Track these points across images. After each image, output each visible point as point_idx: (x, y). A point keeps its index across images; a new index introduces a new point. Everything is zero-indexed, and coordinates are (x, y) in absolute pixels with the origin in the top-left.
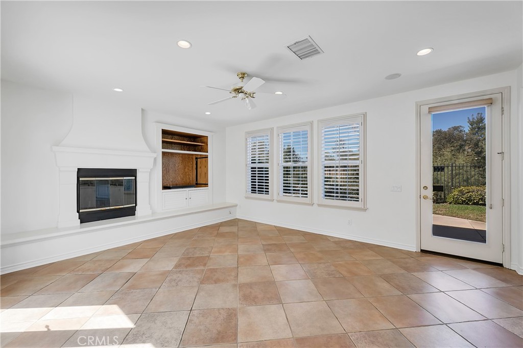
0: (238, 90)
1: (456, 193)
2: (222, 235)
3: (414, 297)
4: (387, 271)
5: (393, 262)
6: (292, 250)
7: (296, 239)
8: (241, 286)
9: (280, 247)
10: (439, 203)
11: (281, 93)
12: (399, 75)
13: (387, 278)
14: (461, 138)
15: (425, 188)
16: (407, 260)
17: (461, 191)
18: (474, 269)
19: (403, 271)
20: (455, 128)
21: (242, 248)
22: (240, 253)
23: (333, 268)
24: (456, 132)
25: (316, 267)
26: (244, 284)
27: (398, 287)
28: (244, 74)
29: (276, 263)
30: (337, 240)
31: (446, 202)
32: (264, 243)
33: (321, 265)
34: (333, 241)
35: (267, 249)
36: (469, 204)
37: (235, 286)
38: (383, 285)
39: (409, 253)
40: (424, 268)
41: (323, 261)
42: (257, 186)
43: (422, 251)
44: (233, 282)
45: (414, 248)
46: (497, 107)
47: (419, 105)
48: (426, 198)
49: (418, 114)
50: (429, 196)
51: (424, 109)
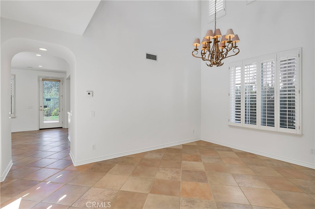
12: (32, 67)
15: (41, 106)
39: (36, 131)
43: (40, 129)
45: (37, 129)
46: (61, 83)
47: (39, 77)
48: (41, 110)
49: (39, 80)
50: (42, 109)
51: (41, 79)
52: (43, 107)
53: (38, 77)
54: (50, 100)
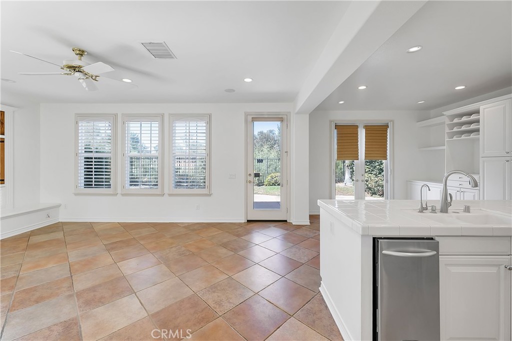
0: (74, 69)
1: (269, 178)
2: (37, 246)
3: (241, 253)
4: (225, 240)
5: (229, 233)
6: (142, 242)
7: (145, 232)
8: (79, 295)
9: (127, 243)
10: (259, 186)
11: (130, 81)
12: (234, 91)
13: (225, 245)
14: (273, 139)
15: (250, 175)
16: (239, 229)
17: (272, 177)
18: (274, 227)
19: (236, 238)
20: (271, 131)
21: (74, 255)
22: (71, 260)
23: (183, 249)
24: (271, 134)
25: (168, 252)
26: (83, 290)
27: (232, 250)
28: (83, 51)
29: (124, 259)
30: (186, 225)
31: (263, 185)
32: (106, 243)
33: (173, 249)
34: (183, 227)
35: (110, 248)
36: (275, 185)
37: (70, 296)
38: (223, 251)
39: (240, 224)
40: (249, 232)
41: (174, 245)
42: (93, 180)
43: (249, 221)
44: (68, 293)
45: (243, 220)
46: (285, 124)
47: (247, 115)
48: (250, 182)
49: (246, 121)
50: (252, 181)
51: (250, 118)
52: (253, 175)
53: (245, 114)
54: (262, 161)
